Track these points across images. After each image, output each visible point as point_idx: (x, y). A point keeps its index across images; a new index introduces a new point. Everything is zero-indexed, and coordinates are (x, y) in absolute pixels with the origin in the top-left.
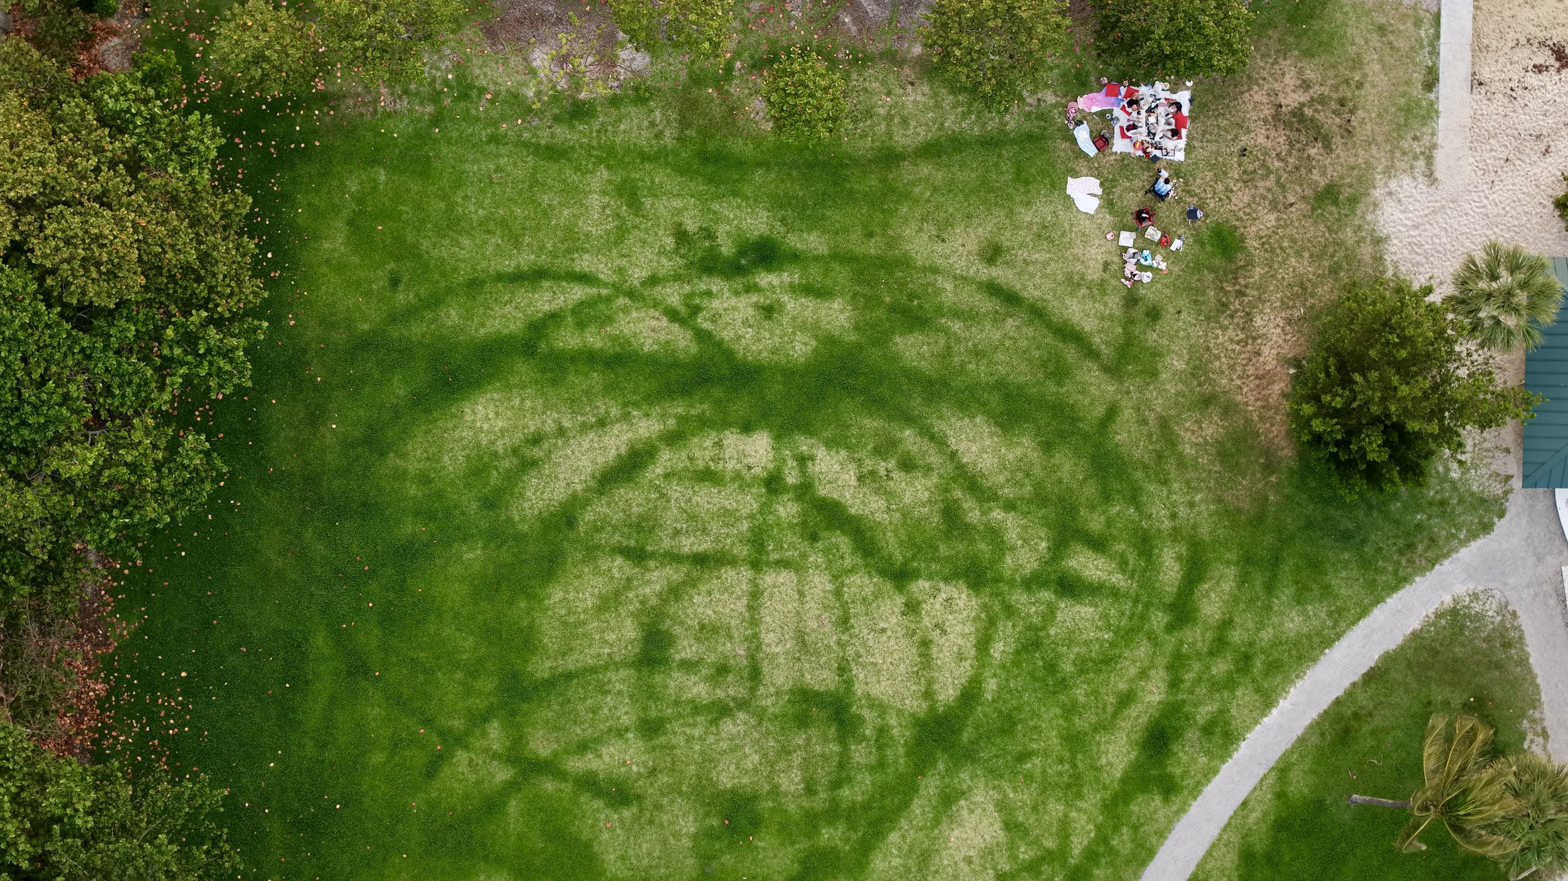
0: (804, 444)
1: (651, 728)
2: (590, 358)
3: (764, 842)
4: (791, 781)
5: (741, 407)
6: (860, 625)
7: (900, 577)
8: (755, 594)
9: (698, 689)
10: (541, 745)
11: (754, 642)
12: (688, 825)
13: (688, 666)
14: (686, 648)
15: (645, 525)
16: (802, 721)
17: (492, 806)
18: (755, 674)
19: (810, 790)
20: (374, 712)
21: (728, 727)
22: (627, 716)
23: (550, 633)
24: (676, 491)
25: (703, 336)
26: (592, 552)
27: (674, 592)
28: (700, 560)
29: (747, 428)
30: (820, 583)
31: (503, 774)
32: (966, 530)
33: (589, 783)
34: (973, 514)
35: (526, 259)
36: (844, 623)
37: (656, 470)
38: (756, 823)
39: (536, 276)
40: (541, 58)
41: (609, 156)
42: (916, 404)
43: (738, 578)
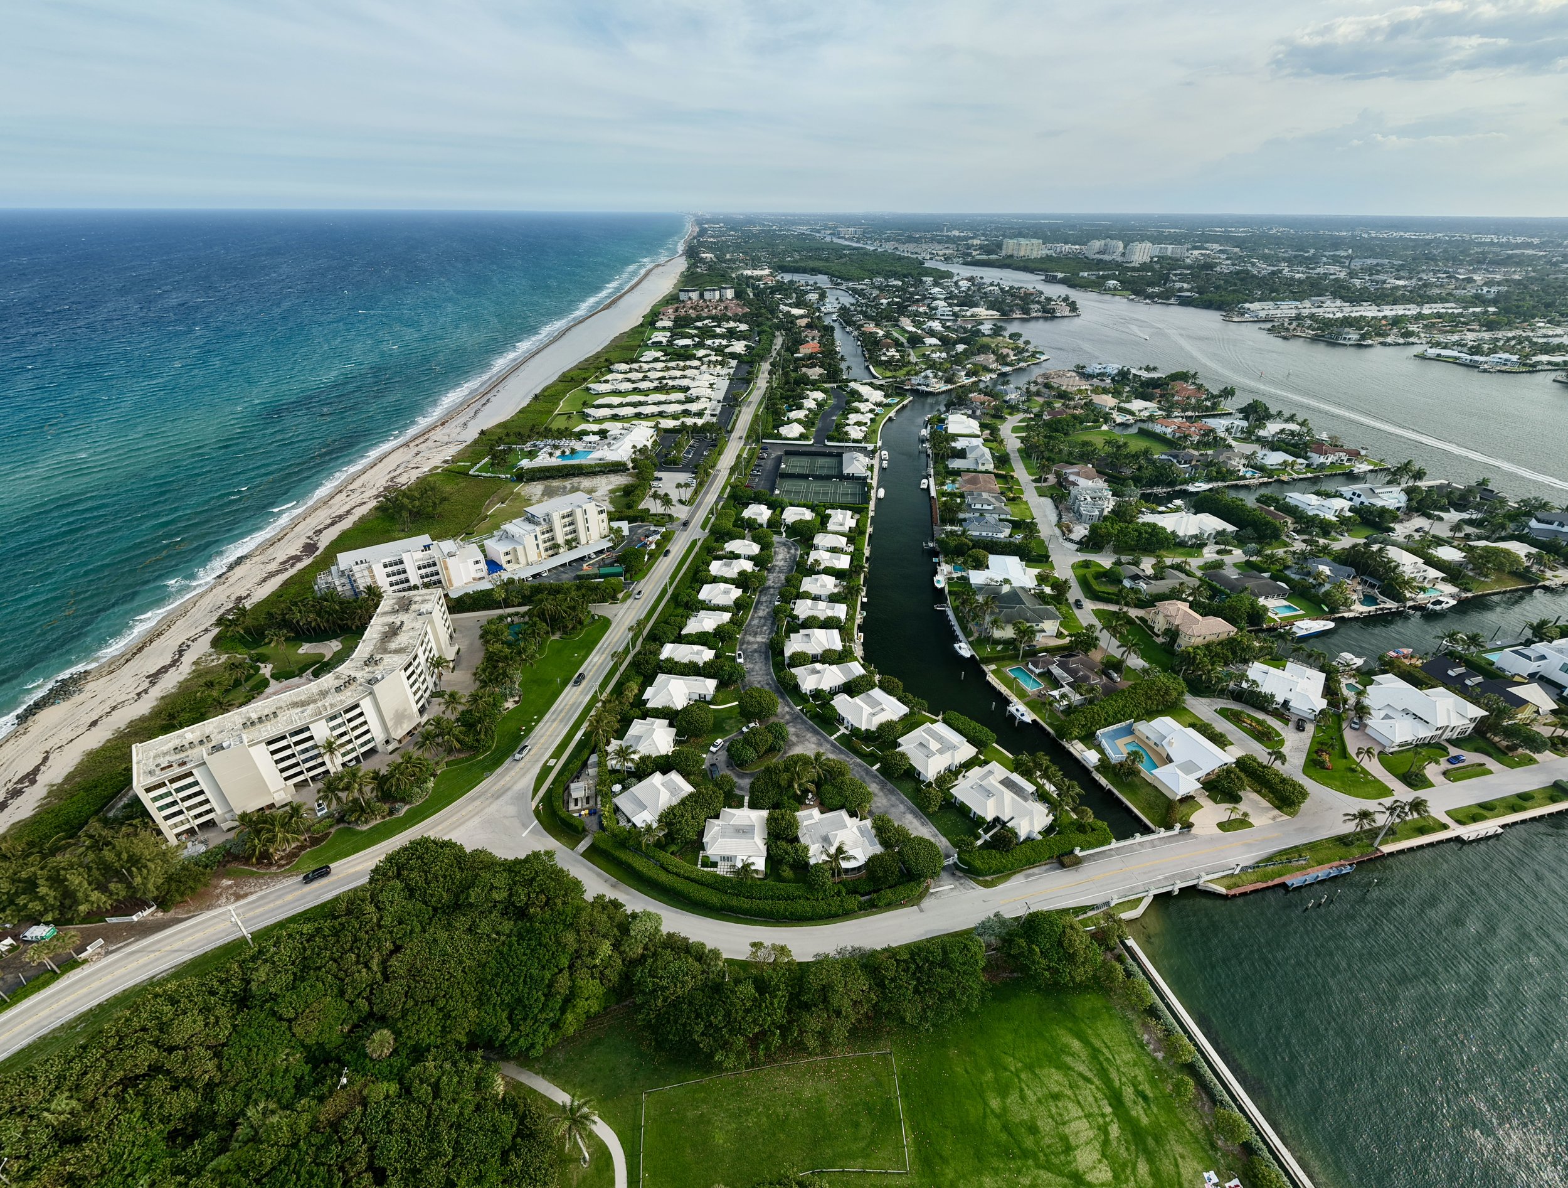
0: (1115, 1120)
1: (1039, 1101)
2: (1101, 1064)
3: (1031, 1137)
4: (1047, 1141)
5: (1114, 1103)
6: (1089, 1147)
7: (1104, 1155)
8: (1080, 1118)
9: (1054, 1110)
10: (1023, 1076)
11: (1069, 1121)
12: (1025, 1117)
13: (1057, 1106)
14: (1060, 1104)
15: (1078, 1087)
16: (1061, 1139)
17: (1006, 1069)
18: (1064, 1124)
19: (1049, 1146)
20: (1010, 1037)
21: (1050, 1120)
22: (1039, 1094)
23: (1045, 1071)
24: (1088, 1091)
25: (1120, 1088)
26: (1065, 1075)
27: (1069, 1098)
28: (1079, 1103)
29: (1110, 1105)
30: (1091, 1134)
31: (1013, 1069)
32: (1123, 1171)
33: (1022, 1090)
34: (1128, 1171)
35: (1109, 1044)
36: (1087, 1144)
37: (1089, 1086)
38: (1034, 1134)
39: (1107, 1047)
40: (1146, 1037)
41: (1139, 1057)
42: (1141, 1147)
43: (1081, 1114)
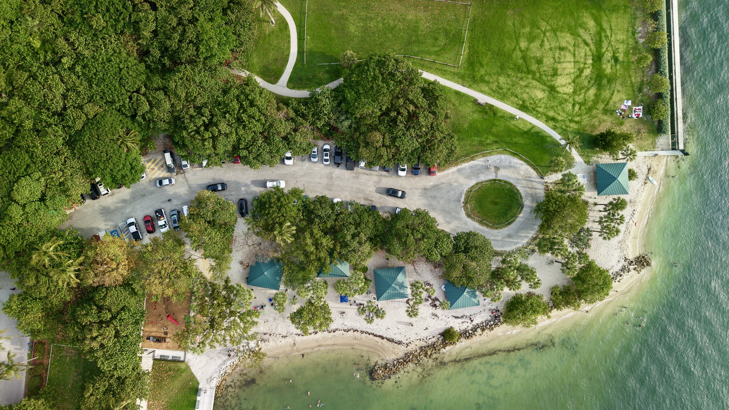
0: (591, 67)
1: (551, 49)
2: (601, 38)
3: (536, 65)
4: (545, 69)
5: (596, 58)
6: (567, 76)
7: (574, 81)
8: (570, 62)
9: (557, 55)
10: (548, 34)
11: (564, 62)
12: (538, 55)
13: (560, 54)
14: (562, 53)
15: (578, 46)
16: (553, 70)
17: (539, 28)
18: (559, 63)
19: (544, 71)
20: (550, 11)
21: (552, 60)
22: (553, 46)
23: (563, 34)
24: (584, 50)
25: (605, 52)
26: (574, 39)
27: (570, 51)
28: (574, 55)
29: (593, 59)
30: (572, 71)
31: (543, 29)
32: (580, 90)
33: (543, 41)
34: (583, 91)
35: (613, 28)
36: (567, 74)
37: (586, 47)
38: (539, 64)
39: (611, 29)
40: (640, 28)
41: (627, 39)
42: (597, 82)
43: (572, 59)
